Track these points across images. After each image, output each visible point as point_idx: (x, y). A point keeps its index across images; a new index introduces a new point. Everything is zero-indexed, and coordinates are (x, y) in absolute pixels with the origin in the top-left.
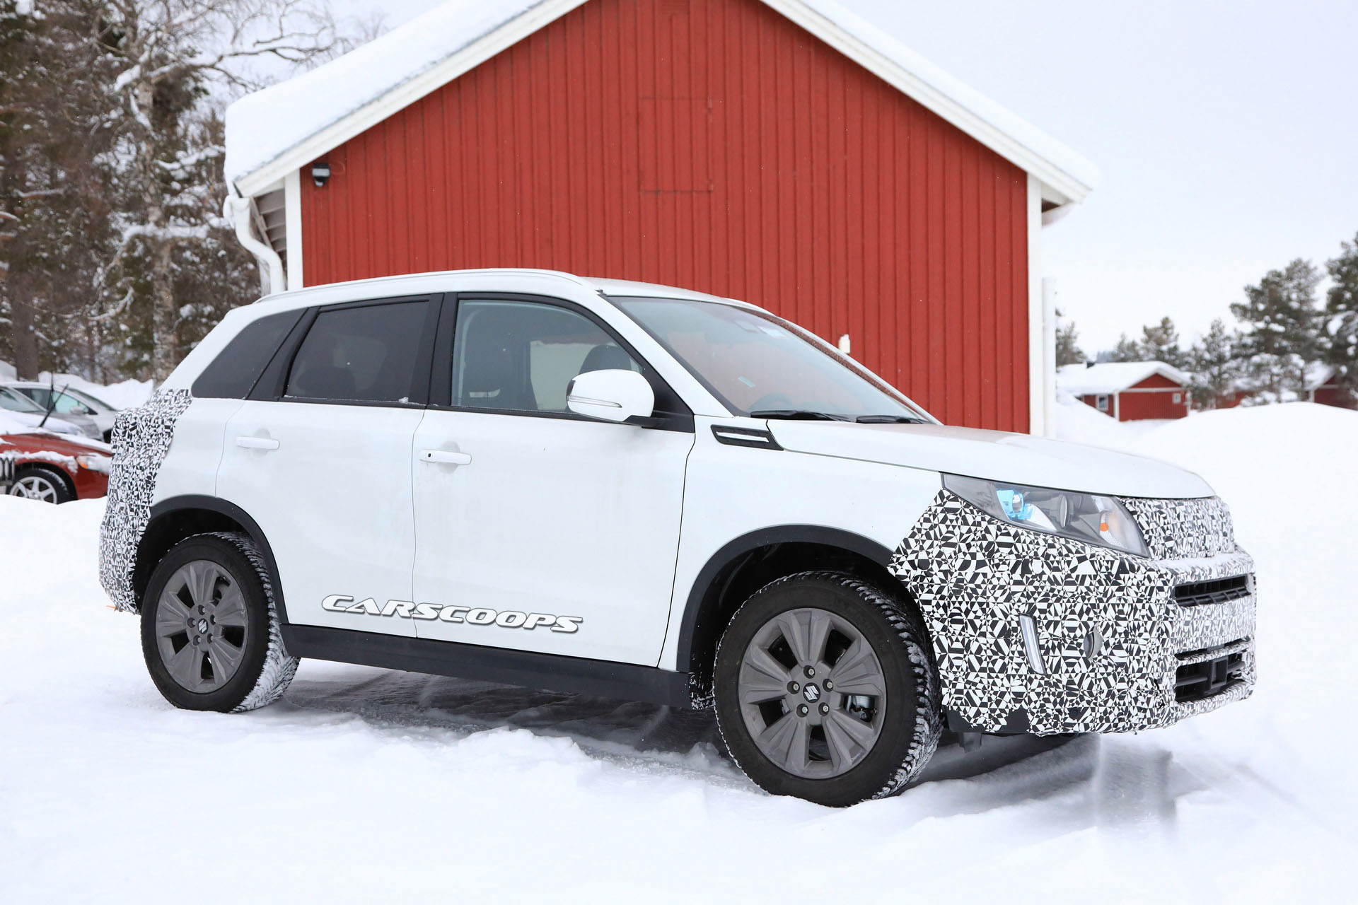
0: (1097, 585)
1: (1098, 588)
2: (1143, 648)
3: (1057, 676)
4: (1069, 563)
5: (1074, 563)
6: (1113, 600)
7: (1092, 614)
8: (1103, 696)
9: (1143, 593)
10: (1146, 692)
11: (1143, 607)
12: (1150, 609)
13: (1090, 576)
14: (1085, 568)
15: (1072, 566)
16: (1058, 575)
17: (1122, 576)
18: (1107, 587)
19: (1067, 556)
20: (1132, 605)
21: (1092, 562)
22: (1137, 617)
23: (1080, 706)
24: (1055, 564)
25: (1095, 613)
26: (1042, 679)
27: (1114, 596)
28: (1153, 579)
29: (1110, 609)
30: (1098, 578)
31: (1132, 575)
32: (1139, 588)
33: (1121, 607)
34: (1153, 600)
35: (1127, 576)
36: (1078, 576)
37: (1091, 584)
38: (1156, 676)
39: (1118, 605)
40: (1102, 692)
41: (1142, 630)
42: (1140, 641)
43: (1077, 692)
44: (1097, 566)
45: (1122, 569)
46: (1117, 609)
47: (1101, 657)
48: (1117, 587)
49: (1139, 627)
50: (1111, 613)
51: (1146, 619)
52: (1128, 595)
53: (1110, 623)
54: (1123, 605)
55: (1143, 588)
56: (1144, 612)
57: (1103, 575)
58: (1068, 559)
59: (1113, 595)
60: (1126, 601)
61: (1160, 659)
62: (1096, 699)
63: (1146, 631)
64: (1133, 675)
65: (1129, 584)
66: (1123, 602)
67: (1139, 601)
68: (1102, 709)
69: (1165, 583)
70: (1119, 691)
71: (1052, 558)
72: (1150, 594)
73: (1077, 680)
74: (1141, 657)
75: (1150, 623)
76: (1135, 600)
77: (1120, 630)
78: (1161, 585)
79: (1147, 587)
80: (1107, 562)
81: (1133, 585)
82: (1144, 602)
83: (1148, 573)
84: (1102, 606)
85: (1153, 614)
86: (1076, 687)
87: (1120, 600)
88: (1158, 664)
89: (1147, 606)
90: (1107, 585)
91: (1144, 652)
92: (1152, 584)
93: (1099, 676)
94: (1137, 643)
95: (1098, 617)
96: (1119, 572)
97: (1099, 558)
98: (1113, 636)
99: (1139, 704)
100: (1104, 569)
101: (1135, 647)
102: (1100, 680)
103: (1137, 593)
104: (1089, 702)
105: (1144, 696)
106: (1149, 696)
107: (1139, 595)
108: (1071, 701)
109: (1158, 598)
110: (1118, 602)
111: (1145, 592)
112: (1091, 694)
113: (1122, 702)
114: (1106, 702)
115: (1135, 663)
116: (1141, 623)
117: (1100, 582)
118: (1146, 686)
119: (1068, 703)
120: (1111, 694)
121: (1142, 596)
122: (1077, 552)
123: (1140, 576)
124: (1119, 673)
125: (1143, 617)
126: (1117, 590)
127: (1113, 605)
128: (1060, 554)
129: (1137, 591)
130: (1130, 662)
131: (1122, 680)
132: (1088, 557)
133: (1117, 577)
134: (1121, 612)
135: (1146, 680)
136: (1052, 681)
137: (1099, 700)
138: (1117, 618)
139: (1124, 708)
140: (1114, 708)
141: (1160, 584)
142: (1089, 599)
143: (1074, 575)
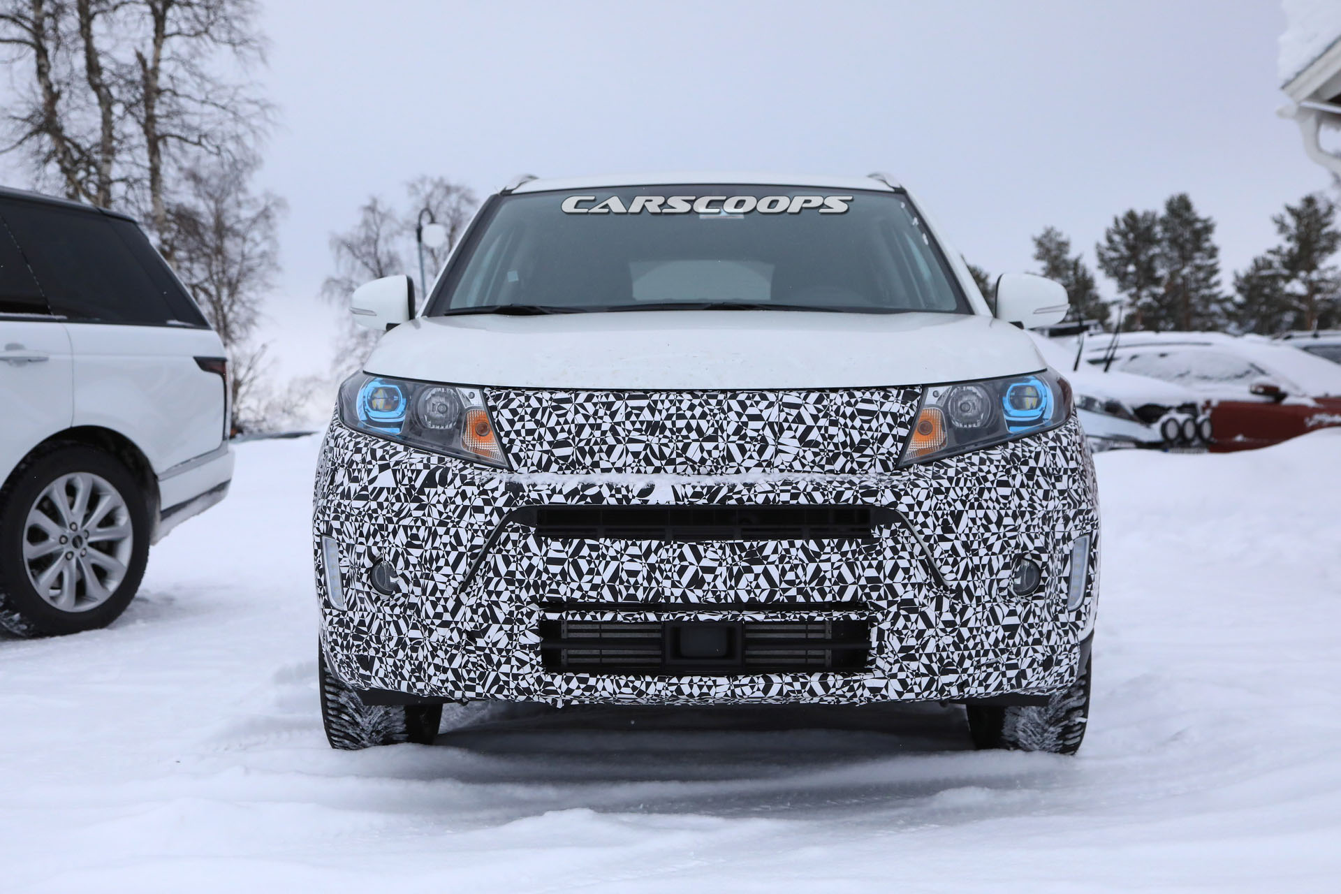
0: (394, 501)
1: (393, 504)
2: (441, 587)
3: (351, 614)
4: (369, 471)
5: (375, 472)
6: (406, 522)
7: (378, 538)
8: (392, 644)
9: (450, 514)
10: (449, 646)
11: (447, 532)
12: (457, 536)
13: (388, 489)
14: (386, 479)
15: (372, 476)
16: (355, 487)
17: (427, 490)
18: (405, 504)
19: (370, 463)
20: (430, 528)
21: (394, 472)
22: (436, 544)
23: (366, 654)
24: (356, 474)
25: (382, 536)
26: (338, 616)
27: (411, 515)
28: (469, 495)
29: (401, 532)
30: (398, 492)
31: (440, 489)
32: (445, 507)
33: (414, 531)
34: (463, 524)
35: (433, 491)
36: (375, 488)
37: (387, 500)
38: (469, 626)
39: (411, 528)
40: (390, 639)
41: (442, 562)
42: (438, 577)
43: (365, 636)
44: (399, 476)
45: (430, 482)
46: (409, 533)
47: (400, 595)
48: (416, 505)
49: (438, 557)
50: (401, 538)
51: (448, 548)
52: (429, 515)
53: (400, 550)
54: (418, 528)
55: (453, 507)
56: (446, 539)
57: (403, 489)
58: (370, 467)
59: (409, 515)
60: (424, 522)
61: (480, 605)
62: (384, 647)
63: (447, 564)
64: (429, 621)
65: (434, 501)
66: (419, 523)
67: (442, 524)
68: (390, 661)
69: (487, 502)
70: (411, 640)
71: (354, 466)
72: (461, 516)
73: (367, 621)
74: (438, 599)
75: (454, 555)
76: (436, 522)
77: (413, 560)
78: (481, 504)
79: (457, 507)
80: (413, 471)
81: (439, 502)
82: (450, 525)
83: (463, 488)
84: (391, 527)
85: (460, 543)
86: (365, 629)
87: (416, 521)
88: (474, 612)
89: (452, 531)
90: (406, 501)
91: (442, 592)
92: (467, 502)
93: (388, 618)
94: (432, 579)
95: (384, 542)
96: (424, 485)
97: (404, 466)
98: (407, 567)
99: (437, 661)
100: (406, 481)
101: (431, 584)
102: (389, 623)
103: (441, 514)
104: (377, 651)
105: (446, 652)
106: (454, 652)
107: (445, 515)
108: (358, 646)
109: (472, 521)
110: (413, 524)
111: (454, 513)
112: (379, 641)
113: (414, 655)
114: (396, 652)
115: (428, 605)
116: (441, 553)
117: (398, 499)
118: (451, 639)
119: (354, 648)
120: (401, 643)
121: (448, 517)
122: (383, 458)
123: (451, 491)
124: (410, 617)
125: (445, 545)
126: (416, 509)
127: (405, 528)
128: (364, 461)
129: (443, 510)
130: (422, 604)
131: (415, 627)
132: (392, 465)
133: (421, 491)
134: (416, 537)
135: (452, 630)
136: (346, 619)
137: (387, 649)
138: (409, 545)
139: (417, 663)
140: (404, 662)
141: (479, 502)
142: (376, 519)
143: (370, 488)
